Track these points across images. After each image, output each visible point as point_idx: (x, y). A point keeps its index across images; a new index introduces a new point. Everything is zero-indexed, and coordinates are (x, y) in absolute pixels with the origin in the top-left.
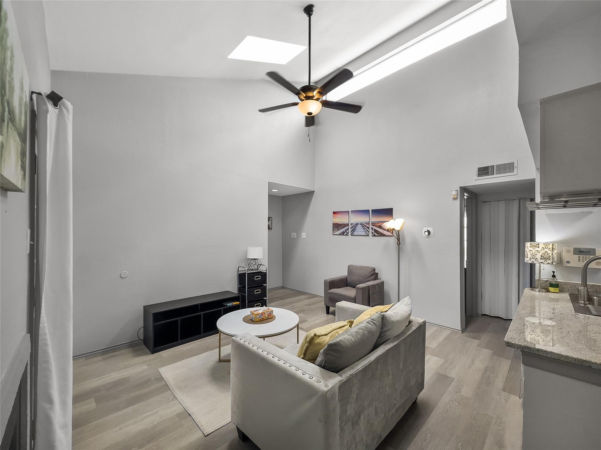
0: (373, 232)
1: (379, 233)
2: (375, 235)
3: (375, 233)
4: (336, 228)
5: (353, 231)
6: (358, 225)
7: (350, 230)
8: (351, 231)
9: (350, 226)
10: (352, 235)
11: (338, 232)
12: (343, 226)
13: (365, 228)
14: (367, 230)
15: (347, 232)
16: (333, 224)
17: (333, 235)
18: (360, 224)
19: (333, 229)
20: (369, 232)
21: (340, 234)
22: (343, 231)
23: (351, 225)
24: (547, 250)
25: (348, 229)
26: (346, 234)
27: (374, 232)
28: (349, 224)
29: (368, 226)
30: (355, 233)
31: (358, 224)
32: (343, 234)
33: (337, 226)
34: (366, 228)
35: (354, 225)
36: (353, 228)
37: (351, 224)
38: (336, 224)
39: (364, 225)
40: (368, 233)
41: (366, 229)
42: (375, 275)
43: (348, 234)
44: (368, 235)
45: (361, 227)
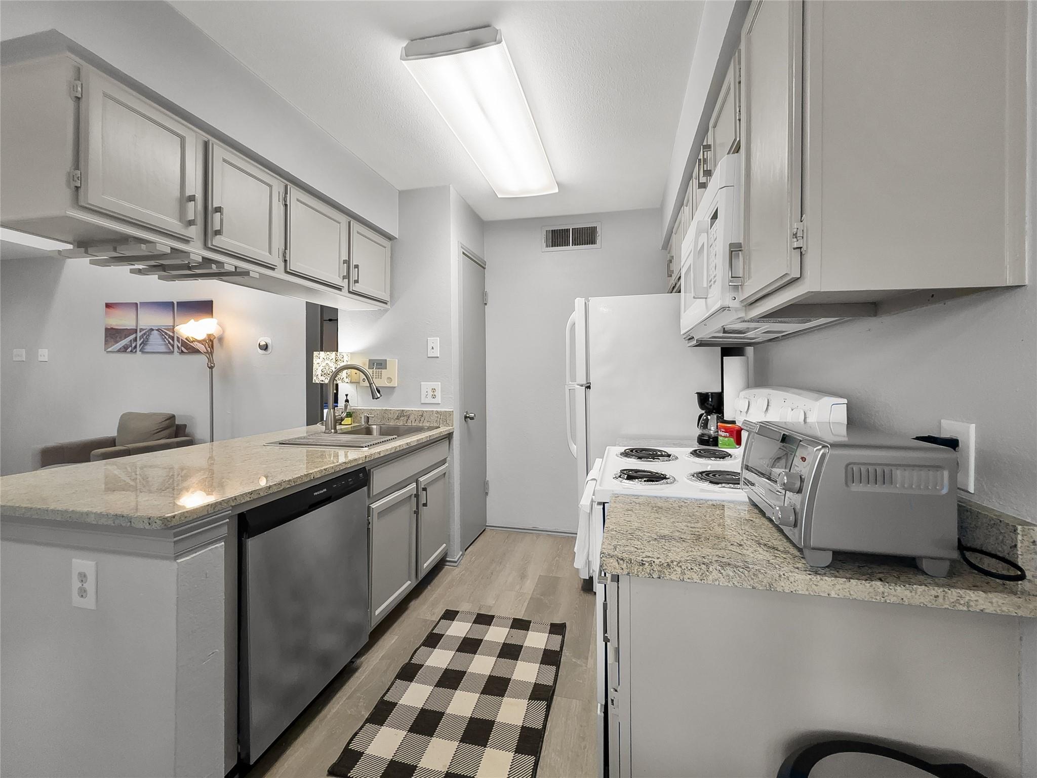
0: (180, 345)
1: (189, 349)
2: (182, 351)
3: (183, 349)
4: (112, 338)
5: (144, 343)
6: (153, 332)
7: (139, 342)
8: (140, 345)
9: (139, 334)
10: (142, 351)
11: (116, 345)
12: (126, 335)
13: (165, 337)
14: (169, 342)
15: (133, 345)
16: (107, 329)
17: (108, 352)
18: (157, 330)
19: (106, 341)
20: (173, 346)
21: (119, 351)
22: (126, 344)
23: (140, 332)
24: (328, 362)
25: (135, 339)
26: (131, 351)
27: (181, 346)
28: (136, 330)
29: (171, 334)
30: (148, 348)
31: (152, 330)
32: (124, 349)
33: (113, 334)
34: (167, 337)
35: (144, 332)
36: (144, 337)
37: (141, 330)
38: (112, 328)
39: (163, 331)
40: (171, 347)
41: (167, 339)
42: (175, 428)
43: (134, 351)
44: (173, 352)
45: (159, 337)
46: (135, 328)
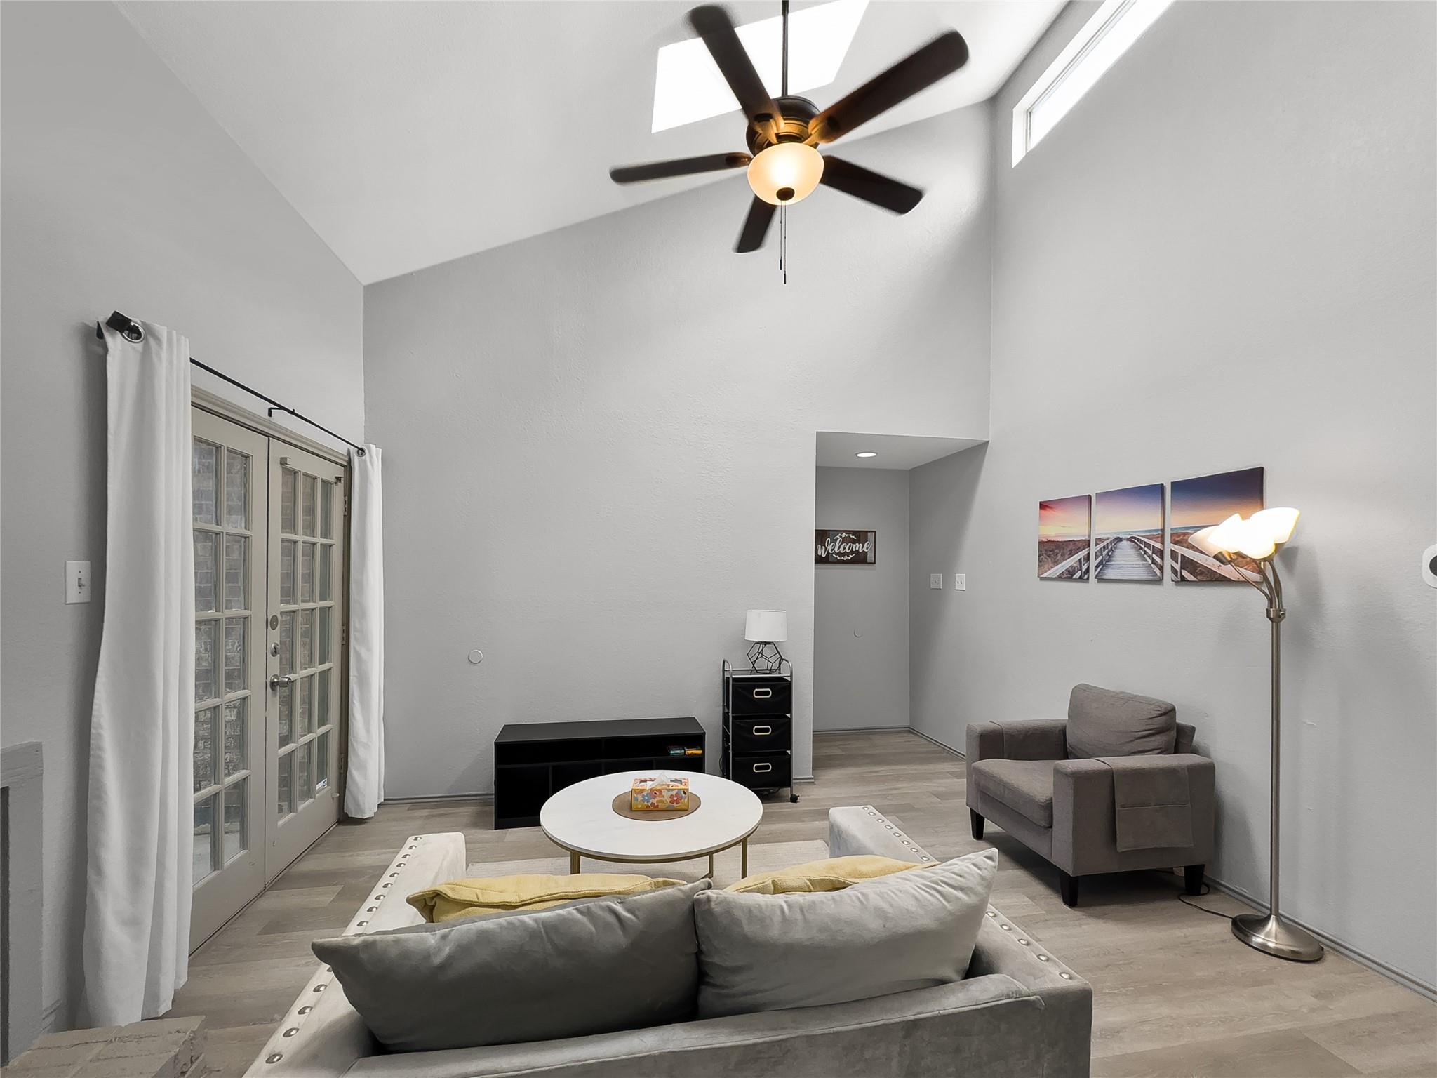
0: (1177, 567)
1: (1202, 573)
2: (1183, 579)
3: (1185, 573)
4: (1049, 556)
5: (1104, 564)
6: (1121, 544)
7: (1093, 563)
8: (1097, 567)
9: (1094, 549)
10: (1100, 579)
11: (1055, 568)
12: (1071, 550)
13: (1146, 553)
14: (1153, 559)
15: (1084, 568)
16: (1041, 543)
17: (1042, 579)
18: (1130, 540)
19: (1040, 561)
20: (1161, 568)
21: (1060, 578)
22: (1071, 566)
23: (1097, 544)
25: (1087, 558)
26: (1080, 578)
27: (1182, 568)
28: (1089, 541)
29: (1158, 546)
30: (1111, 573)
31: (1119, 540)
32: (1068, 576)
33: (1051, 550)
34: (1150, 552)
35: (1104, 544)
36: (1104, 553)
37: (1098, 541)
38: (1049, 541)
39: (1141, 542)
40: (1158, 572)
41: (1149, 557)
42: (1174, 733)
43: (1086, 577)
44: (1159, 581)
45: (1133, 552)
46: (1087, 538)
